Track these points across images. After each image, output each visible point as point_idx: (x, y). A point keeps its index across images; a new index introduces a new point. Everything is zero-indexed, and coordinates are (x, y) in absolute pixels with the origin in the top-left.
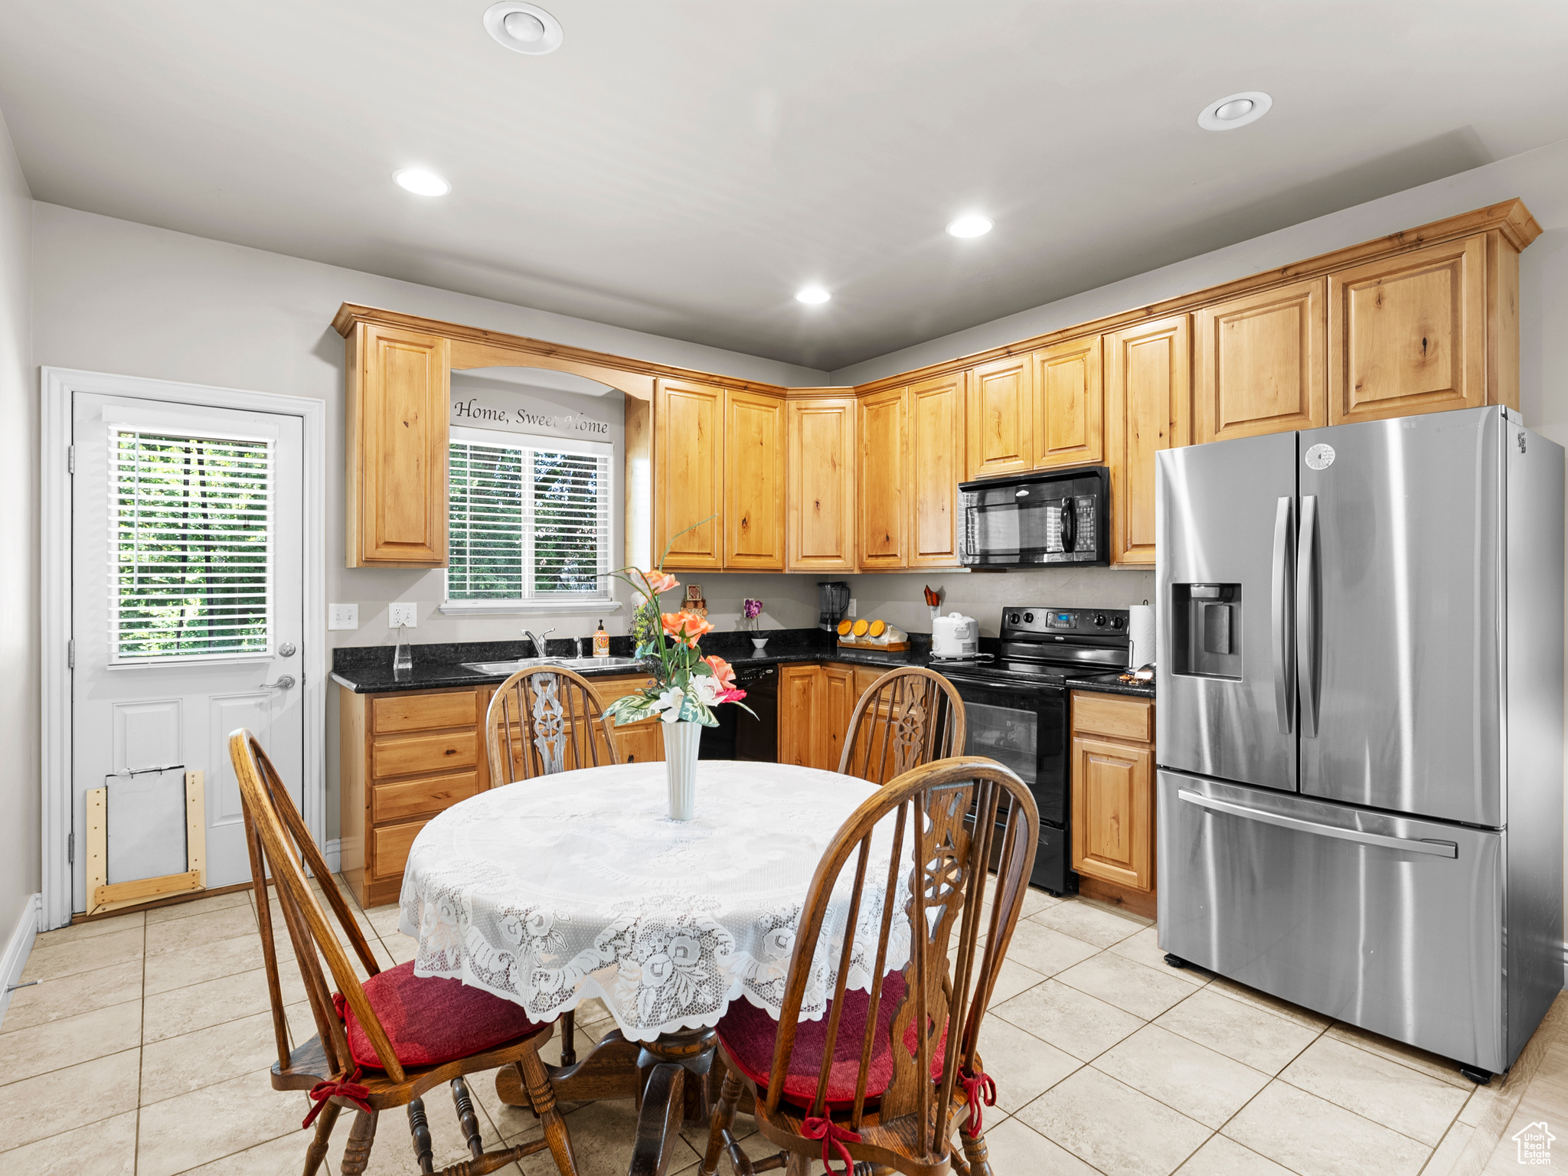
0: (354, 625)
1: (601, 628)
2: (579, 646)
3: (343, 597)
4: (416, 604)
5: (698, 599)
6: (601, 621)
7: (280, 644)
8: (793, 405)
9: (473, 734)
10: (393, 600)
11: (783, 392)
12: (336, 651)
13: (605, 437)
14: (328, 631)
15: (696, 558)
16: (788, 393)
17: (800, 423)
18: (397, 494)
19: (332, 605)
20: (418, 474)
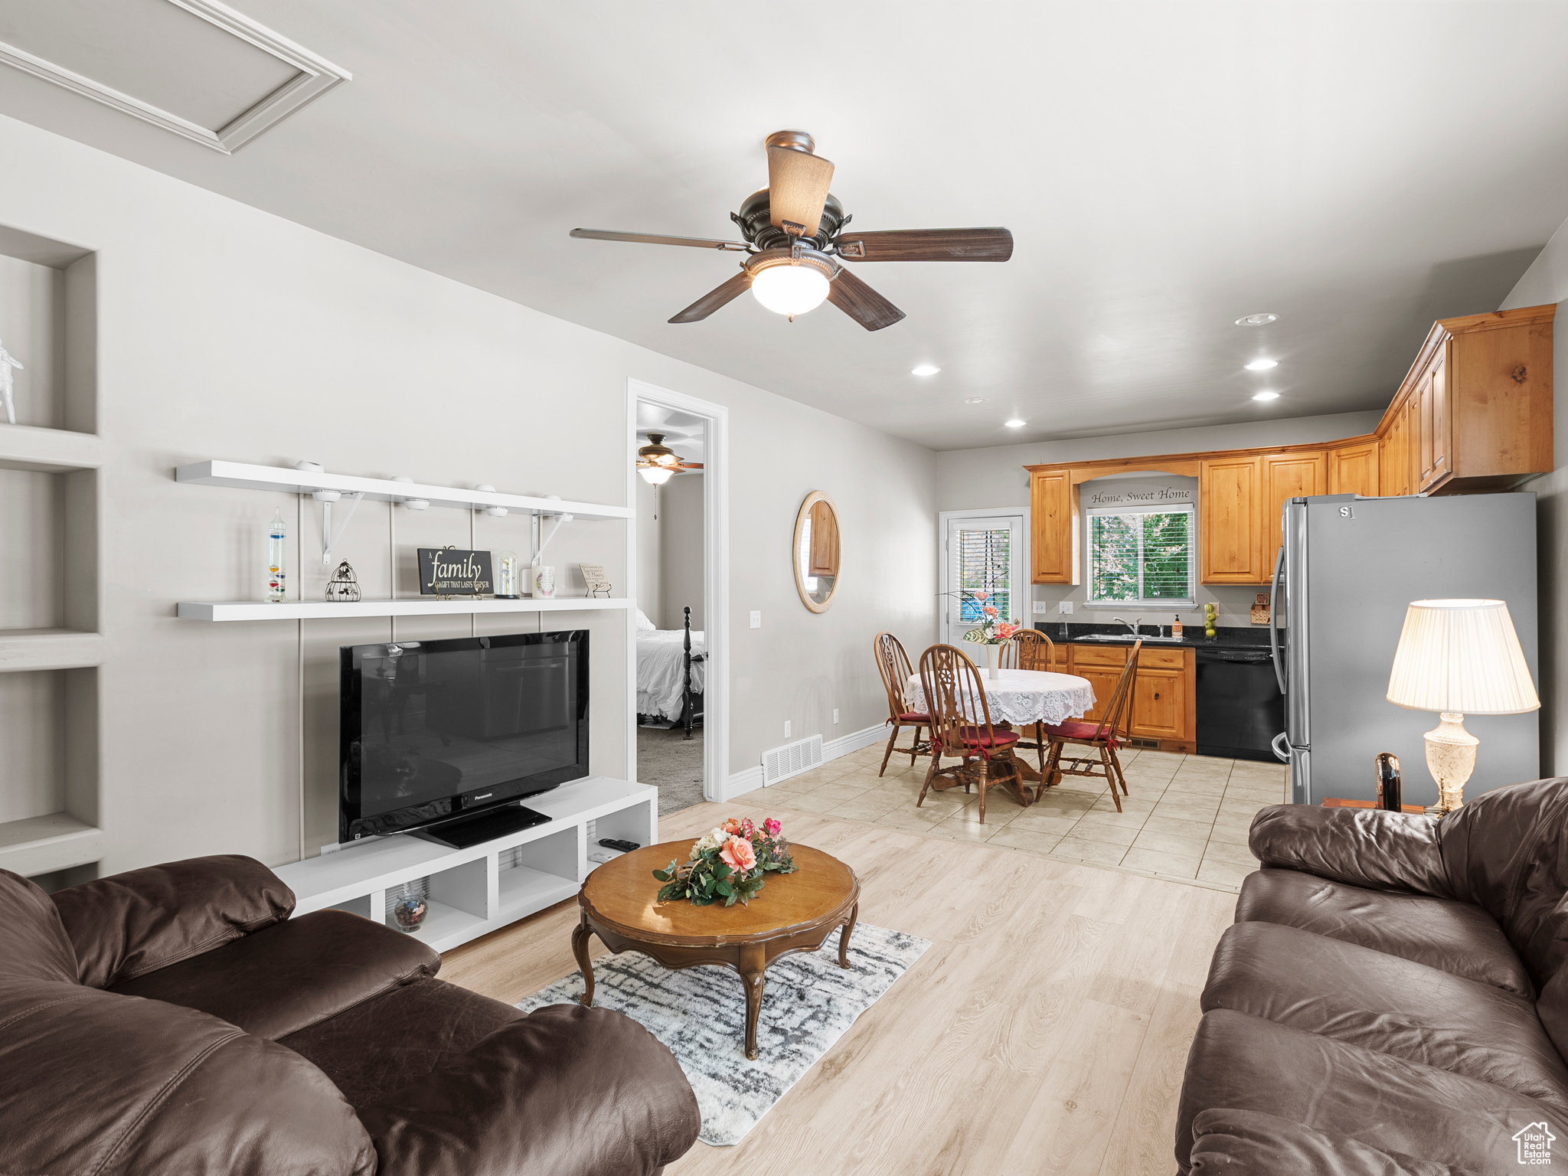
0: (1044, 611)
1: (1177, 620)
2: (1161, 630)
3: (1039, 599)
4: (1072, 602)
5: (1265, 604)
6: (1177, 616)
7: (1014, 619)
8: (1333, 453)
9: (1065, 666)
10: (1061, 600)
11: (1325, 445)
12: (1035, 623)
13: (1188, 499)
14: (1032, 614)
15: (1236, 576)
16: (1329, 445)
17: (1339, 466)
18: (1047, 549)
19: (1034, 602)
20: (1056, 539)
